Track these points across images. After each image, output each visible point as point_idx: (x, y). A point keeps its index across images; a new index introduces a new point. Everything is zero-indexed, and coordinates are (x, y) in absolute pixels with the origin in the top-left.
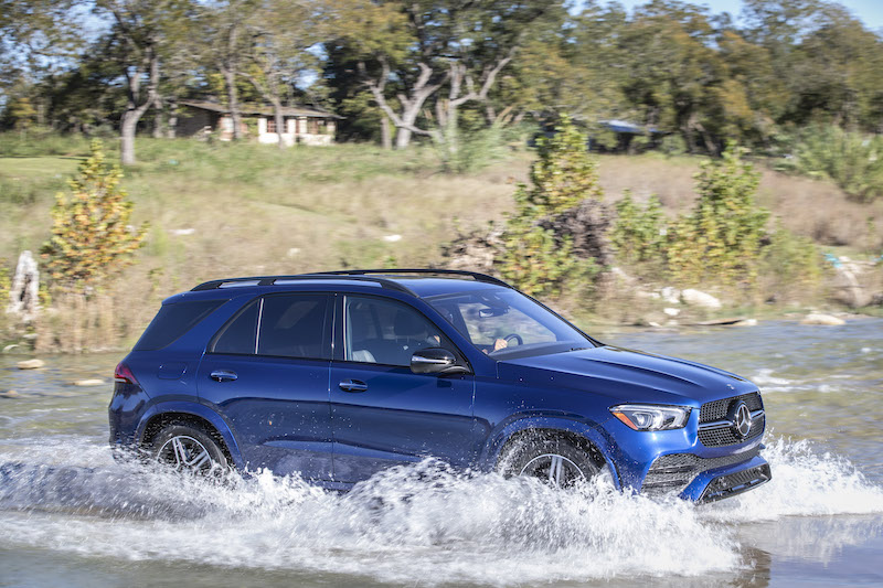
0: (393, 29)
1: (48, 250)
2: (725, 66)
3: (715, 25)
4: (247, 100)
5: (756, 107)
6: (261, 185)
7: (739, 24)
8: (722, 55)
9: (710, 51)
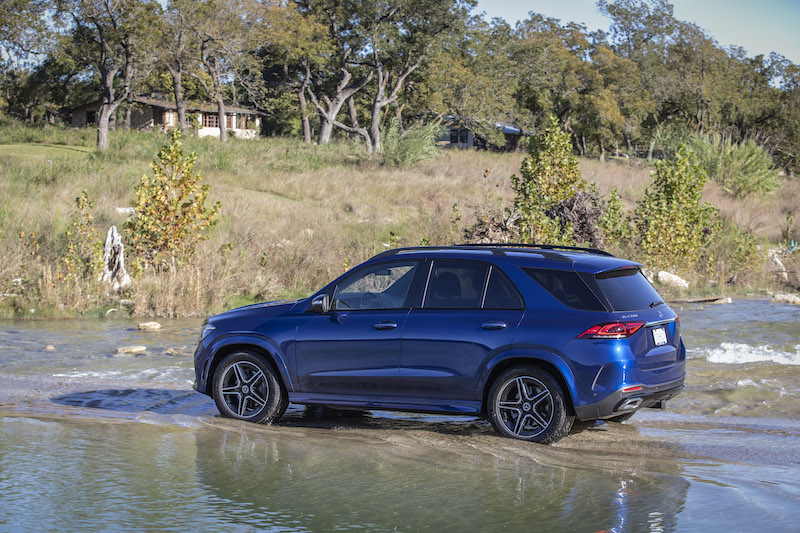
0: (315, 38)
1: (131, 226)
2: (600, 77)
3: (590, 40)
4: (193, 98)
5: (626, 113)
6: (235, 173)
7: (609, 40)
8: (595, 67)
9: (585, 63)
